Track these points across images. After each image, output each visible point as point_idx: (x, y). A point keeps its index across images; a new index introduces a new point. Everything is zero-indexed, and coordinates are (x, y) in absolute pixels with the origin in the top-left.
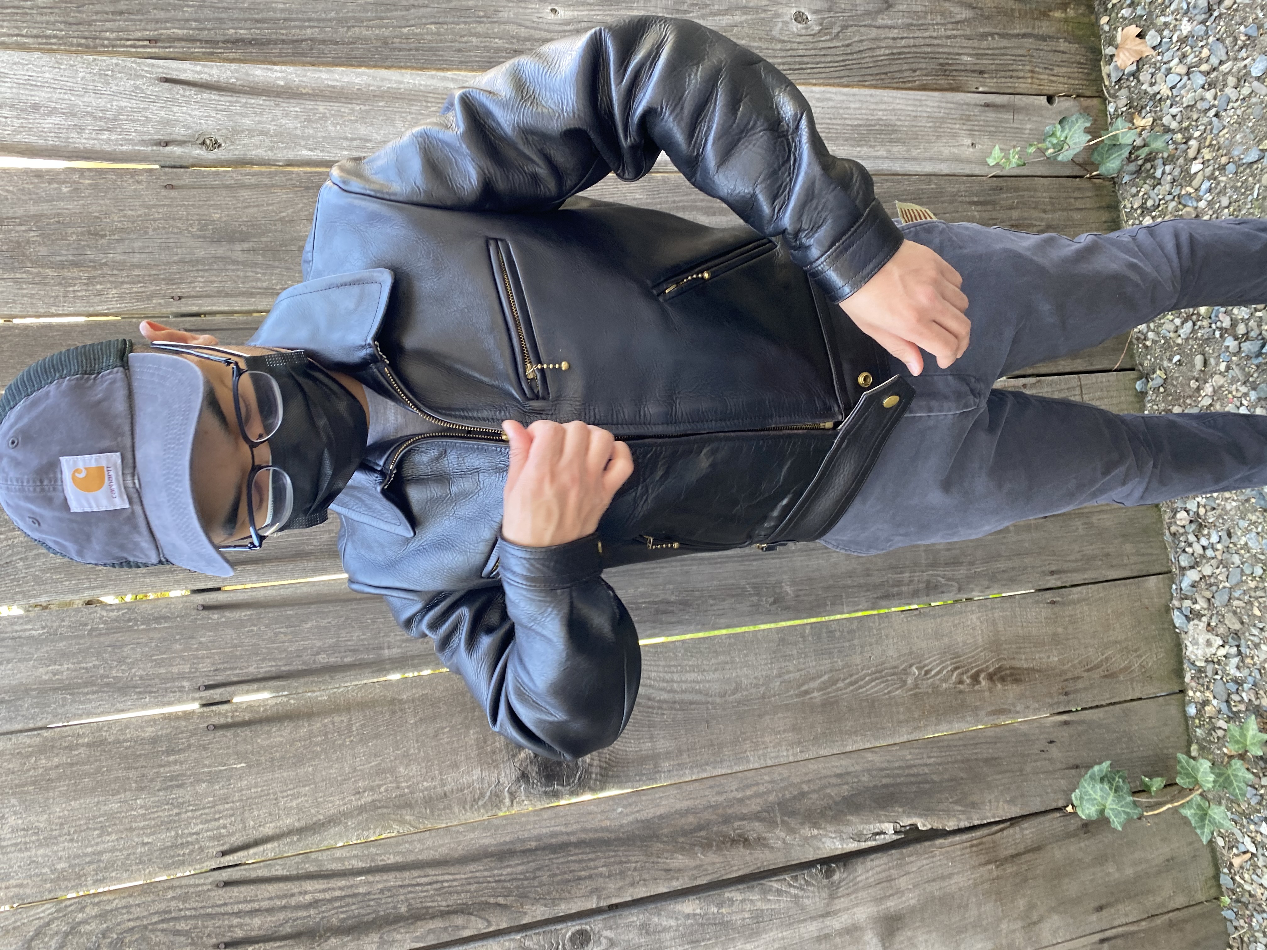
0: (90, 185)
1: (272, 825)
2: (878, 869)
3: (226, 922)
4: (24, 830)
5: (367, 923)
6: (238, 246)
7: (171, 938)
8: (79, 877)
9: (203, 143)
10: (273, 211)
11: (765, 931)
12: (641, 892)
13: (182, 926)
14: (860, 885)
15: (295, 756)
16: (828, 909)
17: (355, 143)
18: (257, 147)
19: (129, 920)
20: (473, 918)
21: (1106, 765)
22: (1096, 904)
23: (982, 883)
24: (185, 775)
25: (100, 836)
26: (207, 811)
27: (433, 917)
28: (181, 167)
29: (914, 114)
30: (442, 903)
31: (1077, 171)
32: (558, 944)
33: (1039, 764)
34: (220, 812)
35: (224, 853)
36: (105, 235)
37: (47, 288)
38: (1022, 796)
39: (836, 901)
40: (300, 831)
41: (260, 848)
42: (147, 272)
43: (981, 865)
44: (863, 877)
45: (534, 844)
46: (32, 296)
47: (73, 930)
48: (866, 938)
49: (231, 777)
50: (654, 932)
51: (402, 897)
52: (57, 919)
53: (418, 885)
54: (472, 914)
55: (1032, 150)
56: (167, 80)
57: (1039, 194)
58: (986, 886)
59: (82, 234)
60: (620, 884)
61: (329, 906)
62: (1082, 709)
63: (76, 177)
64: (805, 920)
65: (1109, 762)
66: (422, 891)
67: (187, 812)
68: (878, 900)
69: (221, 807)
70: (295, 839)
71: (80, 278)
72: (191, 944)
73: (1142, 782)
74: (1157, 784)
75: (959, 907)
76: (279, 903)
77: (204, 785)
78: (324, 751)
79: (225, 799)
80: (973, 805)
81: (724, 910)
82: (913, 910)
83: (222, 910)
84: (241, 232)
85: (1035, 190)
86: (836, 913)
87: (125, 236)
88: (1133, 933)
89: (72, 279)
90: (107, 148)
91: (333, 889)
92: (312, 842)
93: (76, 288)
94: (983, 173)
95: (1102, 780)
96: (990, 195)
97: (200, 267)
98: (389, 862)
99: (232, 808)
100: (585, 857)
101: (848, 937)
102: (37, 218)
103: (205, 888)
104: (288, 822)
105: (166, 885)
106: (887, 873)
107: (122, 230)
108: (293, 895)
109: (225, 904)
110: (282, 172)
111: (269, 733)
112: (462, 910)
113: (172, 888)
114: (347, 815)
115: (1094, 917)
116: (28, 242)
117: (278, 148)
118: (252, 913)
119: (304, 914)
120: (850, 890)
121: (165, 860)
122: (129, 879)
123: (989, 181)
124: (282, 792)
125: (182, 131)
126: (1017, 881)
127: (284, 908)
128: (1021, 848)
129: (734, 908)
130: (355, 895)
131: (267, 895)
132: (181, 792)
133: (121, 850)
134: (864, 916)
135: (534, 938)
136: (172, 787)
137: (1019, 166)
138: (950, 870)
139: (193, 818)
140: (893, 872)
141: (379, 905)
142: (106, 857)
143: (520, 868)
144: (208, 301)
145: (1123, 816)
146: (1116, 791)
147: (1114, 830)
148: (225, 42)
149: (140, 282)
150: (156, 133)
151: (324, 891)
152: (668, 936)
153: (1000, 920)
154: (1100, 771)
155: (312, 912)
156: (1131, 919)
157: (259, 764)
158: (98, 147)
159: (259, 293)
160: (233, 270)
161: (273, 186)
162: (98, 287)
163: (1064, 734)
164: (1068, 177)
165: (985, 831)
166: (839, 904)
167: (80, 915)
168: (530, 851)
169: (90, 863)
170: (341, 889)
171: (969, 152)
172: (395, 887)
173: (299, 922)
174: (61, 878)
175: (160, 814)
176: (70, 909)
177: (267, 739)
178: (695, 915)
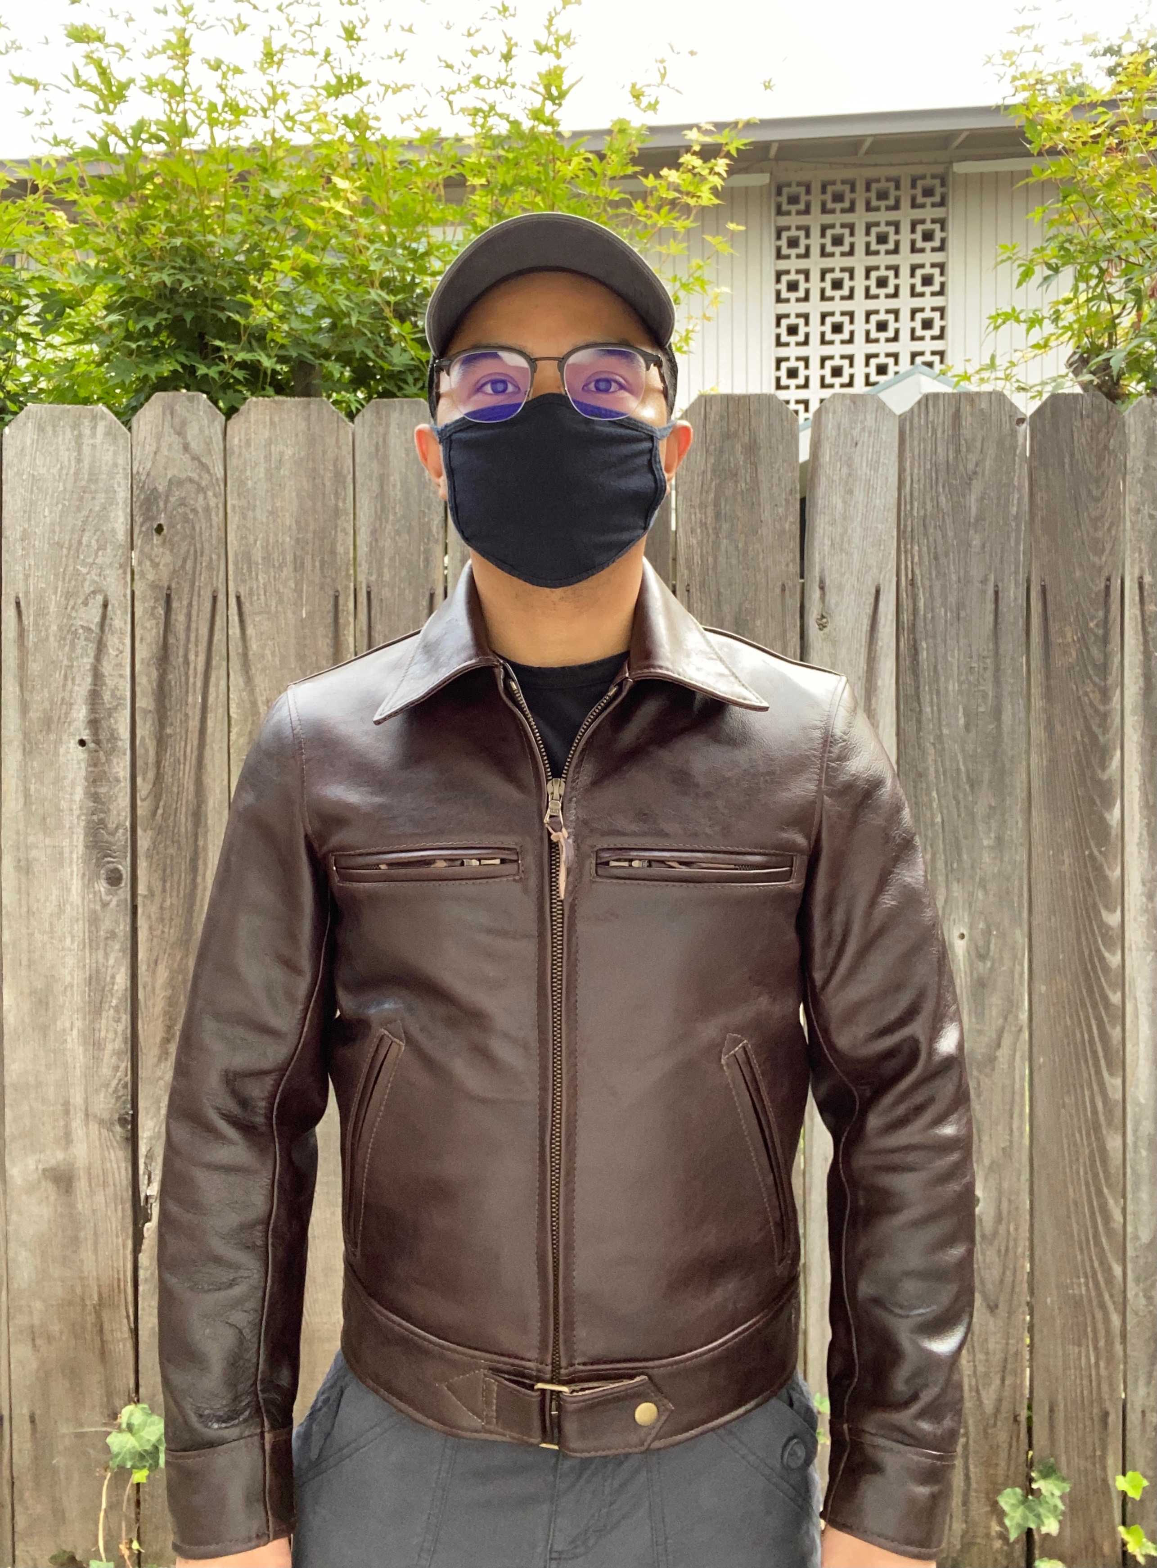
0: (784, 529)
1: (254, 634)
2: (117, 1174)
3: (186, 597)
4: (281, 460)
5: (164, 701)
7: (181, 556)
8: (239, 495)
9: (823, 617)
11: (85, 1051)
12: (142, 935)
13: (189, 564)
14: (107, 1152)
16: (91, 1117)
19: (201, 528)
20: (151, 786)
22: (38, 1416)
23: (83, 1286)
24: (303, 572)
25: (267, 511)
26: (273, 586)
27: (157, 754)
28: (802, 599)
30: (167, 763)
32: (114, 858)
34: (270, 596)
35: (238, 598)
37: (698, 494)
39: (96, 1125)
40: (245, 655)
41: (237, 623)
42: (711, 567)
43: (99, 1286)
45: (201, 843)
48: (57, 1152)
49: (296, 606)
50: (107, 944)
51: (178, 730)
52: (211, 478)
53: (186, 744)
54: (154, 786)
56: (878, 592)
58: (79, 1291)
60: (153, 917)
61: (183, 673)
63: (791, 519)
64: (86, 1091)
66: (180, 747)
67: (274, 571)
68: (89, 1170)
69: (274, 597)
70: (241, 652)
71: (706, 518)
72: (175, 569)
75: (65, 1257)
76: (193, 635)
77: (293, 585)
79: (281, 601)
81: (112, 1012)
83: (196, 593)
87: (742, 553)
89: (705, 513)
90: (817, 543)
91: (195, 677)
92: (235, 663)
93: (698, 515)
97: (715, 608)
99: (272, 605)
100: (182, 887)
101: (62, 1134)
102: (757, 490)
103: (215, 582)
104: (254, 646)
105: (221, 554)
106: (111, 1183)
107: (747, 550)
108: (197, 646)
109: (199, 596)
111: (326, 636)
112: (159, 778)
113: (219, 558)
114: (252, 692)
115: (26, 1411)
118: (189, 615)
119: (181, 653)
120: (104, 1140)
121: (240, 555)
124: (278, 644)
125: (833, 601)
126: (77, 1327)
127: (188, 639)
128: (107, 1336)
129: (111, 1022)
130: (187, 692)
131: (201, 626)
132: (291, 569)
133: (253, 524)
134: (78, 1153)
135: (124, 837)
136: (296, 563)
138: (101, 1252)
139: (269, 576)
140: (111, 1189)
141: (176, 712)
142: (250, 513)
143: (183, 830)
148: (915, 640)
149: (702, 563)
150: (831, 581)
151: (195, 670)
152: (101, 954)
155: (181, 660)
157: (303, 628)
162: (699, 531)
165: (130, 1298)
167: (210, 493)
168: (196, 840)
169: (248, 503)
170: (195, 682)
172: (187, 725)
173: (175, 649)
174: (240, 481)
175: (276, 554)
177: (321, 635)
178: (112, 984)
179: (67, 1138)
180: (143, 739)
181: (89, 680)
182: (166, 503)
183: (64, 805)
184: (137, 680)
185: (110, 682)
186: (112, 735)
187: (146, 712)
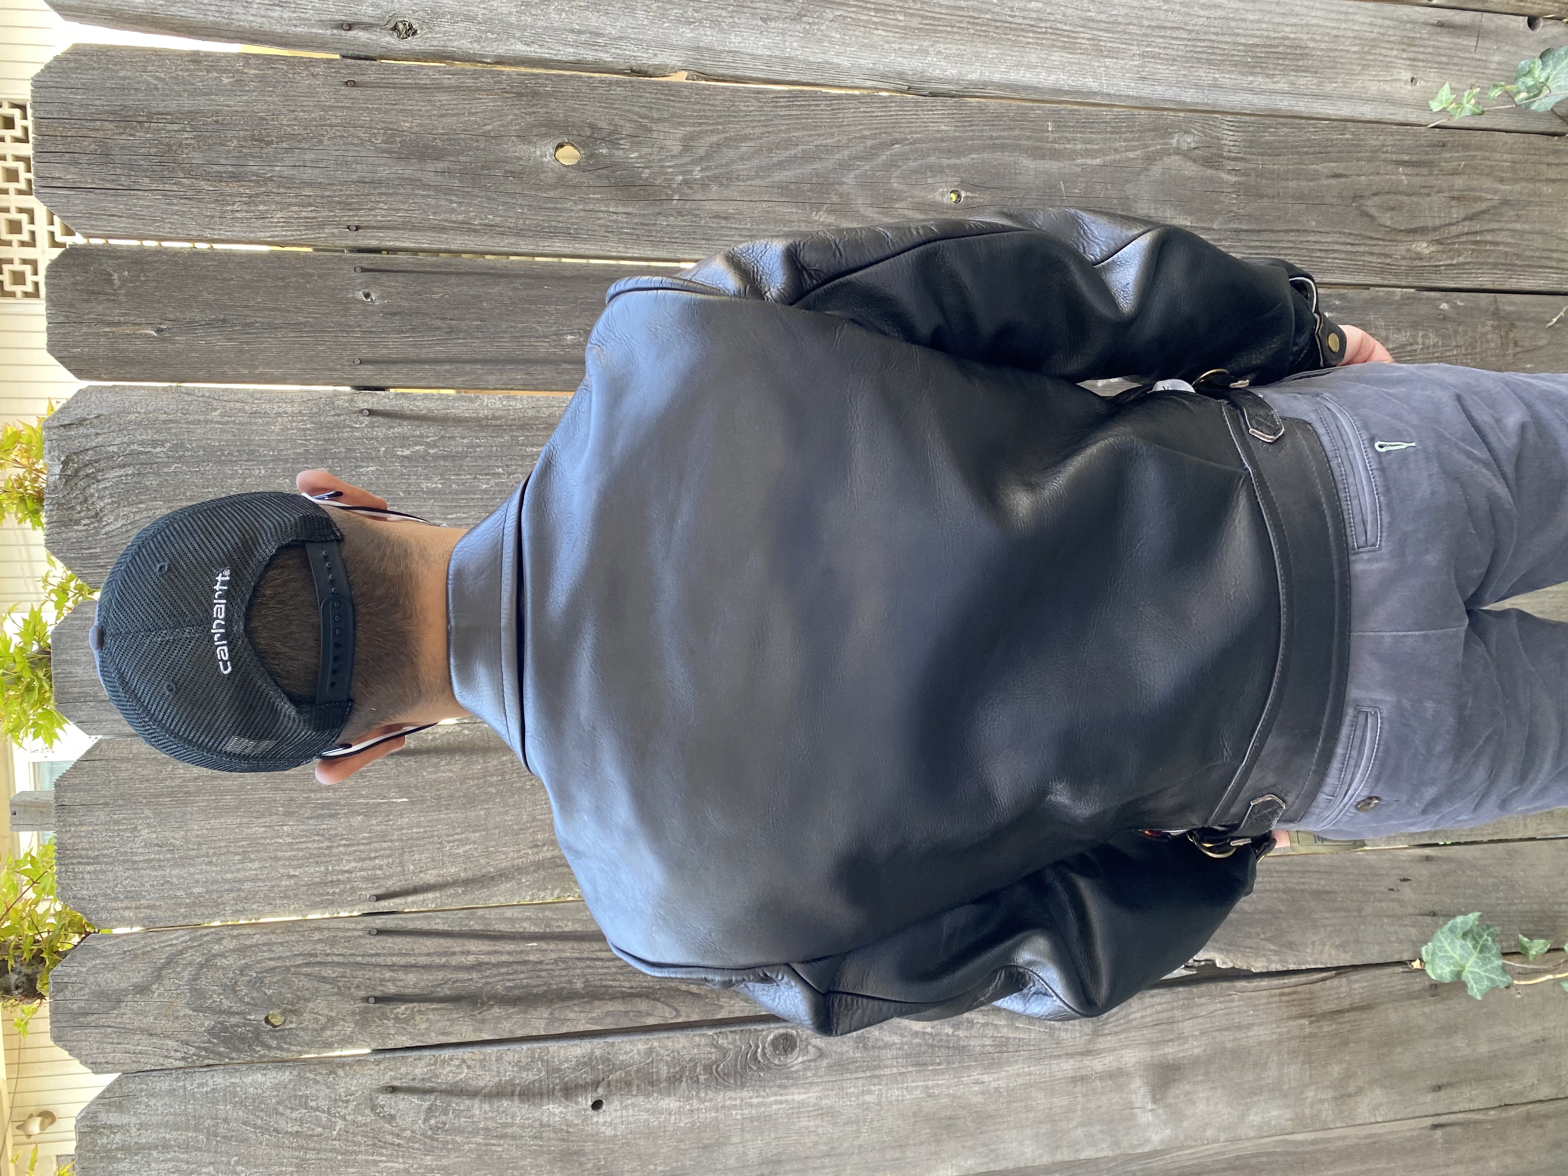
0: (256, 76)
1: (434, 872)
2: (1159, 1008)
3: (378, 975)
4: (158, 845)
5: (537, 995)
6: (430, 166)
7: (316, 985)
8: (217, 905)
9: (395, 28)
10: (476, 122)
11: (1009, 1063)
13: (328, 972)
14: (1134, 1023)
15: (465, 796)
16: (1091, 1047)
17: (583, 38)
18: (461, 36)
19: (270, 959)
20: (659, 1004)
21: (1473, 917)
22: (1435, 1083)
23: (1290, 1039)
24: (338, 804)
25: (241, 862)
26: (361, 848)
27: (613, 998)
28: (366, 58)
29: (1335, 32)
30: (623, 984)
31: (1557, 126)
32: (758, 1047)
33: (1384, 905)
34: (376, 851)
35: (379, 898)
36: (271, 142)
37: (202, 205)
38: (1357, 941)
39: (1101, 1039)
40: (466, 883)
41: (420, 897)
42: (319, 193)
43: (1289, 1018)
44: (1139, 1015)
46: (183, 214)
47: (208, 963)
48: (1133, 1086)
49: (391, 812)
50: (873, 1047)
51: (579, 971)
52: (192, 948)
53: (598, 959)
54: (658, 1000)
55: (1495, 93)
57: (1498, 156)
58: (1294, 1044)
59: (245, 138)
61: (495, 971)
62: (1452, 844)
63: (239, 65)
64: (1059, 1056)
65: (1478, 914)
66: (602, 968)
67: (338, 847)
68: (1153, 1044)
69: (377, 845)
70: (460, 891)
71: (240, 195)
72: (336, 994)
73: (1519, 943)
74: (1538, 946)
75: (1255, 1065)
76: (436, 960)
77: (360, 818)
78: (500, 793)
79: (383, 837)
80: (1291, 945)
81: (960, 1033)
82: (1195, 1061)
83: (373, 960)
84: (435, 148)
85: (1493, 150)
86: (1099, 1052)
87: (296, 144)
88: (1476, 1122)
89: (230, 195)
90: (279, 29)
91: (500, 952)
92: (478, 897)
93: (235, 207)
94: (1422, 121)
95: (1465, 935)
96: (1427, 153)
97: (384, 190)
98: (566, 929)
99: (390, 848)
101: (1110, 1083)
102: (193, 114)
103: (356, 933)
104: (452, 871)
105: (313, 925)
106: (1170, 1014)
107: (292, 137)
108: (454, 954)
109: (378, 955)
110: (489, 72)
111: (437, 766)
112: (648, 994)
113: (318, 929)
114: (521, 870)
115: (1429, 1097)
116: (180, 145)
117: (487, 39)
118: (407, 968)
119: (466, 976)
120: (1120, 1029)
121: (313, 898)
122: (272, 913)
123: (1429, 133)
124: (448, 836)
125: (370, 11)
126: (1336, 1041)
127: (443, 967)
128: (1346, 1004)
129: (973, 1032)
130: (525, 963)
131: (425, 950)
132: (334, 822)
133: (263, 881)
134: (1133, 1060)
135: (730, 1036)
136: (322, 816)
137: (1474, 114)
138: (1250, 1020)
139: (345, 854)
140: (1176, 1013)
141: (552, 977)
142: (247, 886)
144: (392, 233)
145: (1486, 983)
146: (1481, 951)
147: (1471, 998)
149: (312, 206)
150: (338, 11)
151: (489, 953)
152: (890, 1054)
153: (1307, 1086)
154: (1464, 923)
155: (475, 975)
156: (1476, 1105)
157: (423, 801)
158: (266, 27)
159: (453, 229)
160: (424, 196)
161: (478, 89)
162: (261, 207)
163: (1425, 871)
164: (1543, 134)
165: (1303, 978)
166: (1104, 1043)
167: (217, 947)
169: (230, 890)
170: (509, 953)
171: (1405, 90)
172: (571, 959)
173: (458, 984)
174: (197, 903)
175: (309, 845)
176: (205, 939)
177: (435, 773)
178: (924, 1033)
179: (1117, 1076)
180: (593, 1020)
181: (505, 1103)
182: (230, 1013)
183: (684, 1122)
184: (506, 1036)
185: (509, 1074)
186: (585, 1064)
187: (552, 1020)
